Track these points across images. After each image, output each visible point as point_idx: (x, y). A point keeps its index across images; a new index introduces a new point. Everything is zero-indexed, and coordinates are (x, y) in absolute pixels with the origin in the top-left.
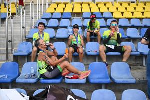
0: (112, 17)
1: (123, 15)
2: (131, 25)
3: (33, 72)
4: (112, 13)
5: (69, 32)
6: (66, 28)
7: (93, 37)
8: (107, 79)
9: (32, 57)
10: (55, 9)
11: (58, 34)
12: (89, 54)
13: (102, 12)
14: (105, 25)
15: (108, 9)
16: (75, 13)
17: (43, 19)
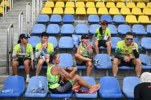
0: (124, 21)
1: (137, 20)
2: (146, 33)
3: (40, 86)
4: (125, 16)
5: (73, 41)
6: (70, 35)
7: (102, 47)
8: (119, 93)
9: (37, 71)
10: (53, 9)
11: (61, 43)
12: (98, 67)
13: (112, 13)
14: (116, 33)
15: (120, 9)
16: (78, 15)
17: (39, 23)
